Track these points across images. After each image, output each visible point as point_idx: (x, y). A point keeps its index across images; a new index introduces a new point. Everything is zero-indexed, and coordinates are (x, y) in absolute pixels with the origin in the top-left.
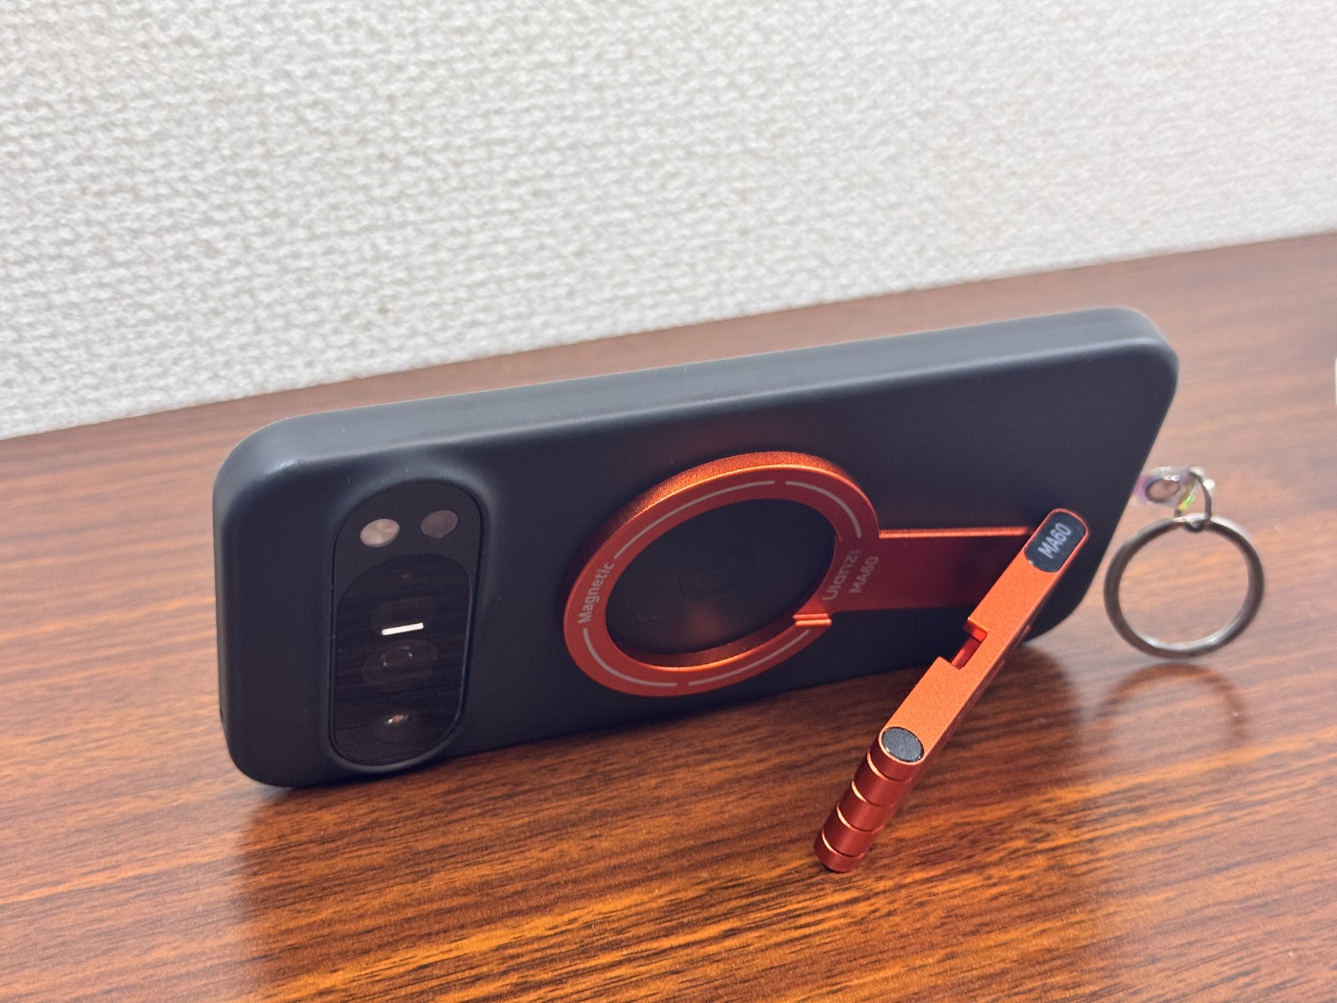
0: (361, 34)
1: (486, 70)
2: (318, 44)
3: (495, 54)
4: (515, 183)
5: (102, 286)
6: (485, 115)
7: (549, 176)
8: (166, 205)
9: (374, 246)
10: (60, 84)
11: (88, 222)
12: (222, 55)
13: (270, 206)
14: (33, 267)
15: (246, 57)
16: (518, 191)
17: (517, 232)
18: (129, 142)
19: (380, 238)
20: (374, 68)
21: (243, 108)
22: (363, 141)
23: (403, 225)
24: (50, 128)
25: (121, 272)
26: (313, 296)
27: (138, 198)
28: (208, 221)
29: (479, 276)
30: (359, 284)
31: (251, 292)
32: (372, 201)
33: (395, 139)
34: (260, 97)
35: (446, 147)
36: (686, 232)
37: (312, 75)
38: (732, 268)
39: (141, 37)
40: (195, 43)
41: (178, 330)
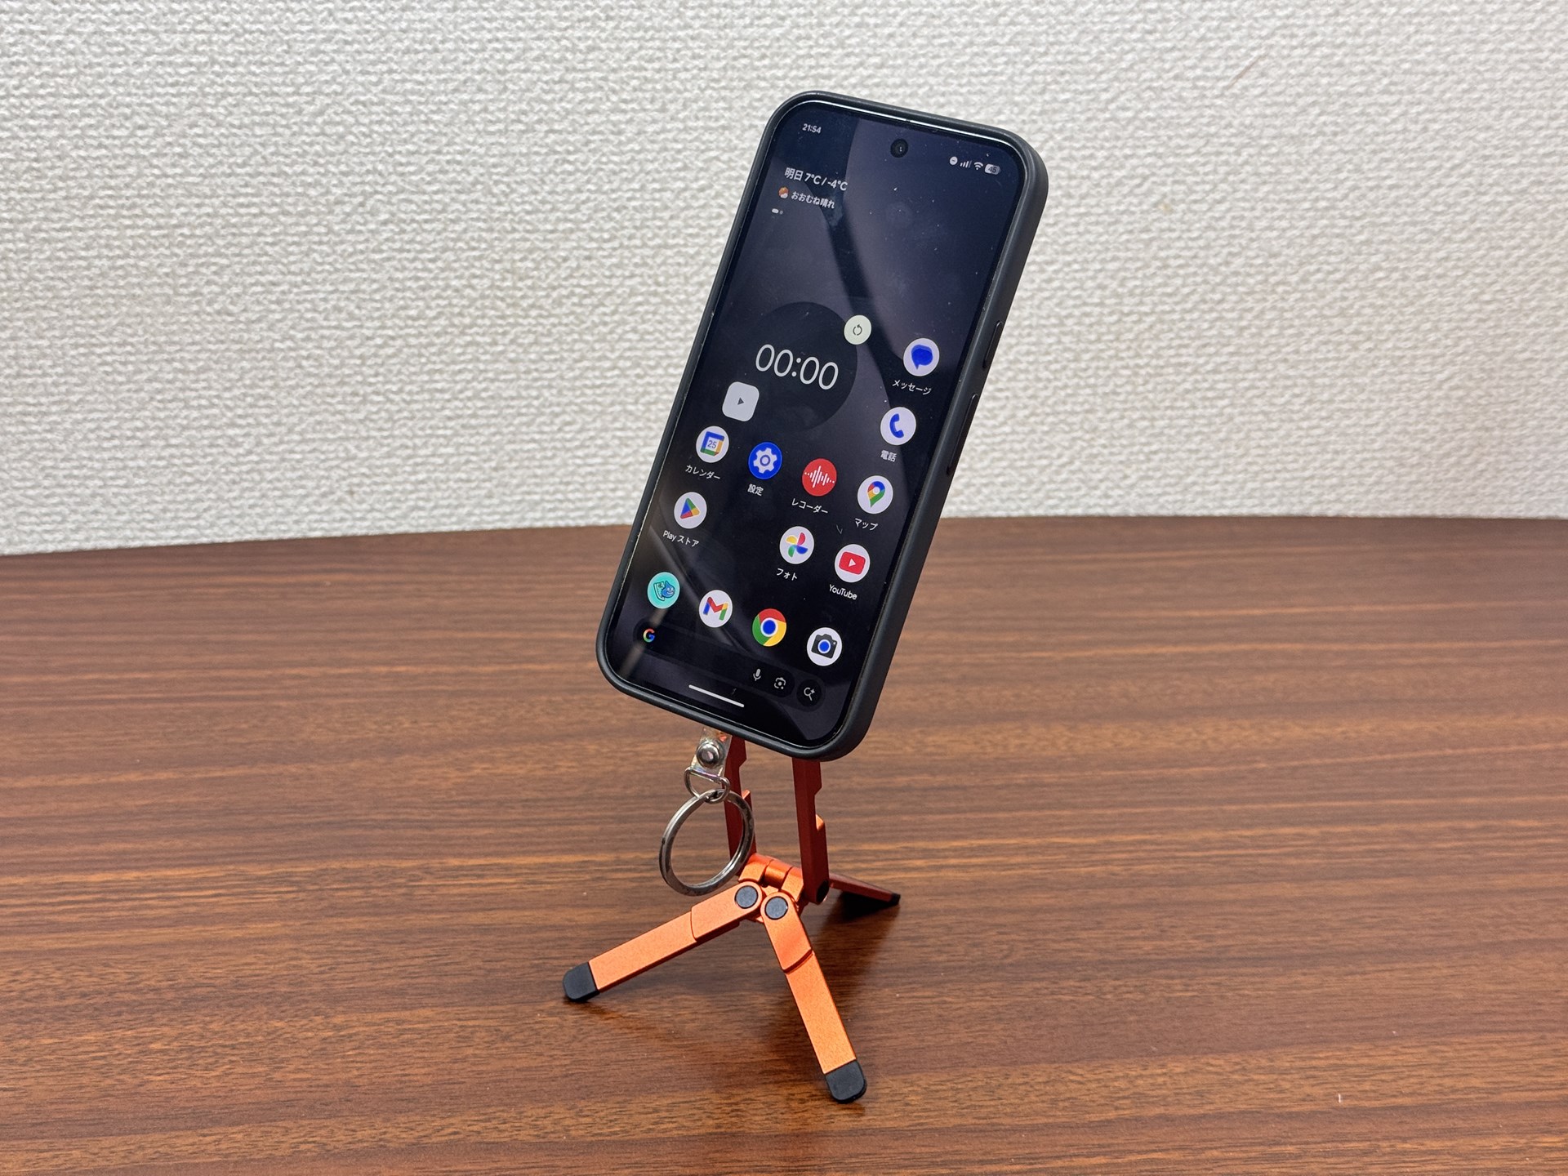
0: (343, 315)
1: (432, 344)
2: (313, 320)
3: (438, 335)
4: (449, 418)
5: (160, 458)
6: (430, 372)
7: (474, 416)
8: (206, 412)
9: (346, 450)
10: (140, 332)
11: (154, 419)
12: (250, 322)
13: (275, 418)
14: (116, 442)
15: (264, 325)
16: (451, 424)
17: (450, 450)
18: (185, 372)
19: (351, 446)
20: (352, 337)
21: (260, 356)
22: (342, 383)
23: (367, 438)
24: (132, 359)
25: (173, 451)
26: (301, 478)
27: (187, 407)
28: (233, 425)
29: (421, 477)
30: (335, 474)
31: (260, 472)
32: (346, 421)
33: (363, 383)
34: (272, 350)
35: (400, 391)
36: (578, 461)
37: (308, 339)
38: (614, 490)
39: (195, 308)
40: (230, 314)
41: (208, 491)
